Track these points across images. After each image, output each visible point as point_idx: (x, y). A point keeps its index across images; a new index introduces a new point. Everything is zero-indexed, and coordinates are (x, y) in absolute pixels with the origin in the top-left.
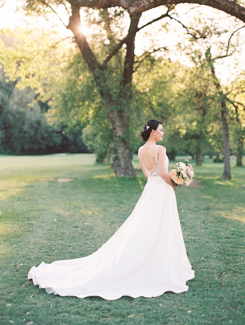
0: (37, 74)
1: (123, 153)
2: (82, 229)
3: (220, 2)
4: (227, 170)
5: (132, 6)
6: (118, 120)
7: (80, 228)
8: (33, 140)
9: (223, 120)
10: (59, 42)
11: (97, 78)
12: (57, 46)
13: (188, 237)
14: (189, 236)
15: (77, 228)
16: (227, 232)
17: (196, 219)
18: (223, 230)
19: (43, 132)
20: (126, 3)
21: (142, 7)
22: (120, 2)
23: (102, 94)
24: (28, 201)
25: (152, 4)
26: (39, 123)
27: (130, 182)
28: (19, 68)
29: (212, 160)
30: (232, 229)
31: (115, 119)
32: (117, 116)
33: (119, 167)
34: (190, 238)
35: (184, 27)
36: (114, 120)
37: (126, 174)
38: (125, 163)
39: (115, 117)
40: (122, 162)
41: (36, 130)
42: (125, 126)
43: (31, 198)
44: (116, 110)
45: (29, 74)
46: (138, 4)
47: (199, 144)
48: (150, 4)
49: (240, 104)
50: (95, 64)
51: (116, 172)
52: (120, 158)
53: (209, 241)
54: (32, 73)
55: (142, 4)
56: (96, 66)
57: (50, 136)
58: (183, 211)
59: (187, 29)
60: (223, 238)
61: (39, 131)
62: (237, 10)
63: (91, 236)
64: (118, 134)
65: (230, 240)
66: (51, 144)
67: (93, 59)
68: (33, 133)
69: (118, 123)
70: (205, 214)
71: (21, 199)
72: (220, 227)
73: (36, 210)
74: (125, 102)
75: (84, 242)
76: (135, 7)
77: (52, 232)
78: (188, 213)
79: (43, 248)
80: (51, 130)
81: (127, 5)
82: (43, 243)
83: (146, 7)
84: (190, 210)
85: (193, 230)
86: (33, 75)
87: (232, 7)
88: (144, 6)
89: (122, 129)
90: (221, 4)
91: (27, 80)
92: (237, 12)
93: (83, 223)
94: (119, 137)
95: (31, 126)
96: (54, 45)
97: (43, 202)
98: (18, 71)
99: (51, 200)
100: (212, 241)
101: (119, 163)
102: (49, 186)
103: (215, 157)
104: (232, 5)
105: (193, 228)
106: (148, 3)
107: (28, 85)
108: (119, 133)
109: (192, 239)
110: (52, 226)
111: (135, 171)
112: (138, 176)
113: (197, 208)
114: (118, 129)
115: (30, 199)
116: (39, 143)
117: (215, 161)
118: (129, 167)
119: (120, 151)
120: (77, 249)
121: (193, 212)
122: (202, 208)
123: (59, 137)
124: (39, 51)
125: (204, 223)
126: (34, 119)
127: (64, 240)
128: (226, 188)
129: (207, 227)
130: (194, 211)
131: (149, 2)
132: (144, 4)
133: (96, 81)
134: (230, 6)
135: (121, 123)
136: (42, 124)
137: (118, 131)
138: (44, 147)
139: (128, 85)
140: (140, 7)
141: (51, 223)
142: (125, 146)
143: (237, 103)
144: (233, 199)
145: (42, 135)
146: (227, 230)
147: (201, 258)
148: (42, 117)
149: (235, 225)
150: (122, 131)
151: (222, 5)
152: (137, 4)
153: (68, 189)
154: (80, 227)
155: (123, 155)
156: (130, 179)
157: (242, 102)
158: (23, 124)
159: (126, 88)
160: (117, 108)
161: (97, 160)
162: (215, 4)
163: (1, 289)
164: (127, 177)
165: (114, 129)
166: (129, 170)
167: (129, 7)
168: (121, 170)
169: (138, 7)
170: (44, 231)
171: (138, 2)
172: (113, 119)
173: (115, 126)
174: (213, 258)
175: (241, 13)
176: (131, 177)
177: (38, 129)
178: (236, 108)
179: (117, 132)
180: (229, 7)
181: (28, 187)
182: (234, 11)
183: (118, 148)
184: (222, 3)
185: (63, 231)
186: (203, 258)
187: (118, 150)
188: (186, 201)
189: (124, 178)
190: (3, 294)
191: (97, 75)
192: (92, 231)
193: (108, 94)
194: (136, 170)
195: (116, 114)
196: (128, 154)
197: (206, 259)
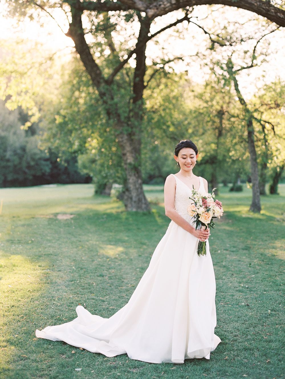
0: (30, 91)
1: (135, 183)
3: (253, 2)
4: (256, 201)
5: (150, 8)
6: (128, 144)
7: (107, 277)
8: (16, 169)
9: (250, 142)
10: (56, 52)
11: (102, 95)
12: (54, 57)
13: (240, 285)
14: (240, 283)
15: (103, 277)
16: (284, 277)
17: (239, 261)
18: (277, 274)
19: (29, 159)
20: (143, 4)
21: (162, 9)
22: (135, 3)
23: (108, 113)
24: (31, 243)
25: (174, 6)
26: (23, 149)
27: (145, 217)
28: (9, 84)
29: (228, 189)
31: (125, 143)
32: (127, 140)
33: (129, 200)
34: (242, 285)
35: (206, 33)
36: (124, 145)
37: (139, 207)
38: (138, 195)
39: (125, 141)
40: (134, 194)
41: (21, 158)
42: (137, 151)
44: (125, 133)
45: (22, 92)
46: (158, 5)
47: (215, 170)
48: (171, 6)
49: (269, 123)
50: (100, 78)
51: (126, 206)
52: (131, 189)
53: (267, 289)
54: (24, 90)
55: (162, 6)
56: (102, 81)
57: (37, 164)
58: (219, 251)
59: (211, 35)
60: (282, 285)
61: (24, 159)
62: (272, 12)
63: (124, 288)
64: (129, 161)
66: (39, 174)
67: (98, 72)
68: (17, 161)
69: (128, 148)
70: (247, 255)
71: (22, 242)
72: (272, 270)
73: (45, 255)
74: (136, 123)
75: (119, 295)
76: (154, 9)
77: (76, 283)
78: (227, 254)
79: (73, 305)
80: (38, 157)
81: (144, 7)
82: (70, 298)
83: (167, 9)
84: (227, 250)
85: (242, 276)
86: (26, 92)
87: (267, 8)
88: (165, 8)
89: (133, 155)
90: (253, 4)
91: (18, 98)
92: (272, 14)
93: (107, 270)
94: (130, 164)
95: (15, 153)
96: (51, 56)
97: (49, 244)
98: (8, 88)
99: (58, 242)
100: (270, 289)
101: (130, 196)
102: (49, 224)
103: (231, 185)
104: (267, 6)
105: (241, 273)
106: (169, 4)
107: (20, 104)
108: (130, 159)
109: (245, 287)
110: (72, 275)
111: (148, 205)
112: (154, 210)
113: (234, 247)
114: (128, 154)
115: (32, 242)
116: (25, 173)
117: (232, 190)
118: (141, 200)
119: (131, 181)
120: (114, 305)
121: (232, 253)
122: (240, 247)
123: (47, 165)
124: (33, 63)
125: (251, 266)
126: (17, 145)
127: (94, 293)
128: (258, 222)
129: (257, 271)
130: (233, 251)
131: (171, 3)
132: (165, 5)
133: (102, 98)
134: (264, 7)
135: (131, 148)
136: (27, 150)
137: (129, 157)
138: (31, 177)
139: (140, 102)
140: (159, 10)
141: (70, 272)
142: (137, 175)
143: (265, 121)
144: (273, 235)
145: (28, 163)
146: (281, 275)
147: (266, 311)
148: (27, 142)
150: (133, 157)
151: (255, 6)
152: (156, 6)
153: (74, 228)
154: (106, 276)
155: (135, 185)
156: (144, 214)
157: (270, 121)
158: (5, 151)
159: (137, 106)
160: (127, 130)
161: (96, 192)
162: (247, 5)
163: (39, 362)
164: (140, 211)
165: (124, 155)
166: (142, 203)
167: (147, 9)
168: (133, 203)
169: (157, 9)
170: (65, 282)
171: (157, 4)
172: (122, 144)
173: (125, 152)
174: (281, 311)
175: (278, 15)
176: (145, 211)
177: (23, 156)
178: (264, 127)
179: (127, 159)
180: (263, 9)
181: (26, 227)
182: (269, 13)
183: (128, 177)
184: (256, 4)
185: (88, 282)
186: (269, 311)
187: (129, 179)
188: (218, 239)
189: (136, 213)
190: (42, 369)
191: (103, 90)
192: (123, 280)
193: (116, 113)
194: (151, 203)
195: (126, 137)
196: (141, 185)
197: (273, 312)
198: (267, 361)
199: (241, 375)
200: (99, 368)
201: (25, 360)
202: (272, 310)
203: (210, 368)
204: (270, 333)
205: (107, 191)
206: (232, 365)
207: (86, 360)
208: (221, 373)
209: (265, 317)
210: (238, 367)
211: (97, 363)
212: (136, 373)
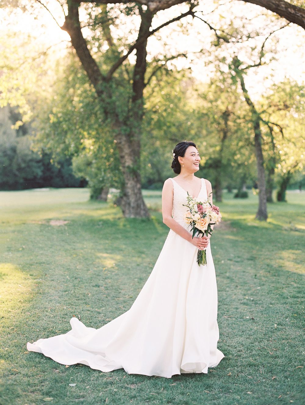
0: (21, 88)
1: (133, 188)
2: (107, 289)
4: (263, 208)
5: (152, 2)
6: (126, 146)
7: (103, 288)
8: (6, 172)
9: (257, 145)
10: (51, 47)
11: (99, 93)
12: (48, 52)
14: (245, 295)
15: (99, 287)
16: (291, 289)
17: (244, 272)
18: (284, 286)
19: (20, 160)
21: (165, 2)
24: (21, 251)
26: (14, 150)
27: (144, 224)
29: (232, 195)
30: (295, 285)
31: (124, 145)
32: (125, 141)
33: (127, 206)
34: (247, 298)
35: (211, 28)
36: (122, 147)
37: (137, 214)
38: (136, 201)
39: (123, 143)
40: (132, 200)
41: (11, 159)
42: (136, 154)
43: (24, 247)
44: (124, 134)
45: (13, 88)
47: (219, 175)
49: (277, 125)
50: (98, 75)
51: (124, 212)
52: (130, 194)
53: (273, 302)
54: (15, 87)
56: (100, 78)
57: (29, 167)
58: (223, 262)
59: (216, 31)
60: (289, 298)
61: (15, 160)
62: (282, 7)
63: (121, 299)
64: (127, 164)
65: (299, 300)
66: (30, 177)
67: (95, 68)
68: (6, 163)
69: (127, 150)
70: (252, 266)
71: (12, 249)
72: (279, 282)
73: (37, 263)
74: (136, 123)
76: (156, 2)
77: (70, 293)
78: (231, 265)
79: (66, 316)
80: (29, 158)
82: (63, 309)
83: (170, 2)
84: (231, 260)
85: (246, 288)
86: (18, 89)
87: (277, 2)
88: (168, 2)
89: (132, 158)
91: (9, 95)
92: (282, 9)
93: (103, 280)
94: (128, 167)
95: (5, 154)
96: (45, 51)
97: (41, 252)
99: (51, 250)
100: (276, 302)
101: (128, 201)
102: (41, 231)
103: (235, 191)
105: (246, 285)
108: (129, 162)
109: (250, 299)
110: (66, 285)
111: (147, 211)
112: (153, 217)
113: (239, 257)
114: (126, 157)
116: (15, 175)
117: (237, 196)
118: (140, 206)
119: (129, 185)
120: (110, 317)
122: (245, 257)
123: (39, 167)
124: (26, 58)
125: (256, 277)
126: (7, 145)
127: (89, 304)
128: (264, 231)
129: (263, 283)
130: (237, 262)
133: (99, 96)
135: (130, 150)
136: (18, 151)
137: (127, 160)
138: (22, 181)
139: (139, 101)
140: (162, 3)
141: (64, 281)
142: (135, 179)
143: (273, 123)
144: (280, 245)
145: (19, 165)
146: (289, 287)
147: (273, 325)
148: (18, 143)
149: (296, 279)
150: (131, 160)
153: (68, 234)
154: (102, 286)
155: (134, 190)
156: (143, 221)
157: (279, 123)
159: (137, 105)
160: (125, 131)
161: (92, 197)
163: (30, 376)
164: (138, 217)
165: (122, 157)
166: (141, 209)
167: (148, 2)
168: (131, 210)
169: (160, 2)
170: (58, 293)
172: (120, 145)
173: (123, 154)
174: (288, 325)
175: (288, 10)
176: (144, 218)
177: (13, 157)
178: (271, 130)
179: (125, 162)
180: (273, 3)
181: (16, 233)
182: (279, 8)
183: (126, 181)
185: (83, 292)
186: (275, 325)
187: (127, 184)
188: (222, 249)
189: (134, 220)
190: (34, 384)
191: (100, 88)
192: (120, 291)
193: (114, 112)
194: (150, 209)
195: (124, 138)
196: (140, 190)
197: (280, 327)
198: (273, 378)
199: (245, 392)
200: (94, 383)
201: (15, 374)
202: (278, 325)
203: (212, 385)
204: (276, 349)
205: (103, 196)
206: (235, 382)
207: (80, 375)
208: (224, 389)
209: (272, 332)
210: (242, 384)
211: (92, 379)
212: (134, 390)
